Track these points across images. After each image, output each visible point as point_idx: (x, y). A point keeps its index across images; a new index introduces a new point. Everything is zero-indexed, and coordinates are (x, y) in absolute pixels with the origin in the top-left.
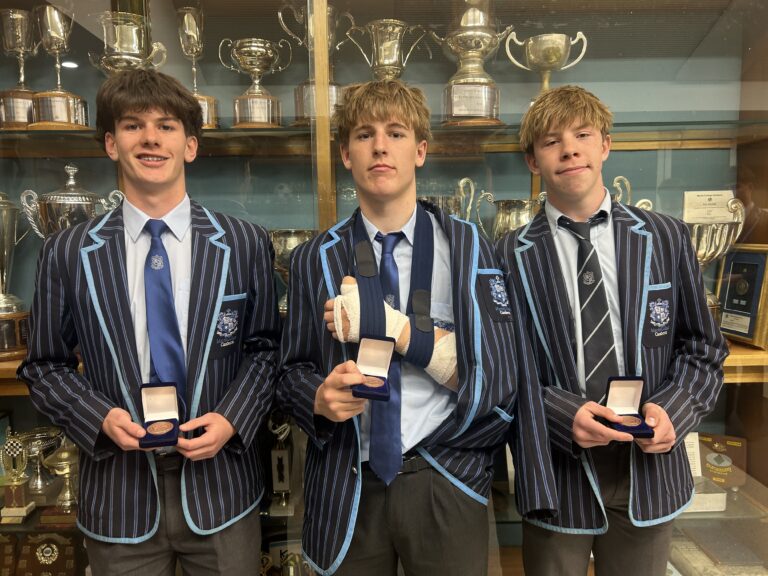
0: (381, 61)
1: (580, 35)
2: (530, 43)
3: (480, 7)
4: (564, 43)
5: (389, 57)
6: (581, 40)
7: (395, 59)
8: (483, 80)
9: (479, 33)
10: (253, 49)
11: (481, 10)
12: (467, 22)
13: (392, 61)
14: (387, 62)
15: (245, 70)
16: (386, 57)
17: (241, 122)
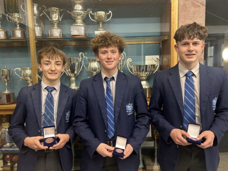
1: (110, 12)
2: (95, 14)
3: (80, 4)
9: (80, 11)
12: (76, 8)
13: (56, 19)
17: (13, 37)
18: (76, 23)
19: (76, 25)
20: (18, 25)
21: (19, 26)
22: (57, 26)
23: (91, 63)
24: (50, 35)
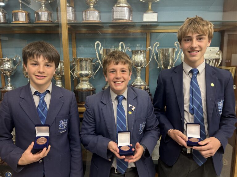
8: (126, 5)
15: (39, 1)
17: (37, 21)
18: (119, 3)
19: (118, 5)
20: (43, 6)
21: (45, 6)
22: (93, 7)
23: (135, 55)
24: (86, 19)
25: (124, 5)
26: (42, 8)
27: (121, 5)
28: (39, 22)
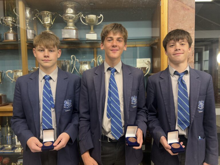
0: (45, 23)
1: (101, 15)
2: (86, 17)
3: (71, 8)
4: (95, 17)
5: (47, 21)
6: (101, 17)
7: (49, 22)
8: (73, 28)
9: (71, 15)
10: (8, 19)
11: (72, 9)
12: (68, 11)
13: (48, 23)
14: (46, 23)
15: (8, 25)
16: (46, 21)
17: (5, 40)
19: (67, 28)
21: (12, 29)
22: (49, 29)
23: (82, 65)
25: (71, 28)
26: (10, 30)
27: (70, 28)
28: (7, 41)
